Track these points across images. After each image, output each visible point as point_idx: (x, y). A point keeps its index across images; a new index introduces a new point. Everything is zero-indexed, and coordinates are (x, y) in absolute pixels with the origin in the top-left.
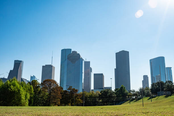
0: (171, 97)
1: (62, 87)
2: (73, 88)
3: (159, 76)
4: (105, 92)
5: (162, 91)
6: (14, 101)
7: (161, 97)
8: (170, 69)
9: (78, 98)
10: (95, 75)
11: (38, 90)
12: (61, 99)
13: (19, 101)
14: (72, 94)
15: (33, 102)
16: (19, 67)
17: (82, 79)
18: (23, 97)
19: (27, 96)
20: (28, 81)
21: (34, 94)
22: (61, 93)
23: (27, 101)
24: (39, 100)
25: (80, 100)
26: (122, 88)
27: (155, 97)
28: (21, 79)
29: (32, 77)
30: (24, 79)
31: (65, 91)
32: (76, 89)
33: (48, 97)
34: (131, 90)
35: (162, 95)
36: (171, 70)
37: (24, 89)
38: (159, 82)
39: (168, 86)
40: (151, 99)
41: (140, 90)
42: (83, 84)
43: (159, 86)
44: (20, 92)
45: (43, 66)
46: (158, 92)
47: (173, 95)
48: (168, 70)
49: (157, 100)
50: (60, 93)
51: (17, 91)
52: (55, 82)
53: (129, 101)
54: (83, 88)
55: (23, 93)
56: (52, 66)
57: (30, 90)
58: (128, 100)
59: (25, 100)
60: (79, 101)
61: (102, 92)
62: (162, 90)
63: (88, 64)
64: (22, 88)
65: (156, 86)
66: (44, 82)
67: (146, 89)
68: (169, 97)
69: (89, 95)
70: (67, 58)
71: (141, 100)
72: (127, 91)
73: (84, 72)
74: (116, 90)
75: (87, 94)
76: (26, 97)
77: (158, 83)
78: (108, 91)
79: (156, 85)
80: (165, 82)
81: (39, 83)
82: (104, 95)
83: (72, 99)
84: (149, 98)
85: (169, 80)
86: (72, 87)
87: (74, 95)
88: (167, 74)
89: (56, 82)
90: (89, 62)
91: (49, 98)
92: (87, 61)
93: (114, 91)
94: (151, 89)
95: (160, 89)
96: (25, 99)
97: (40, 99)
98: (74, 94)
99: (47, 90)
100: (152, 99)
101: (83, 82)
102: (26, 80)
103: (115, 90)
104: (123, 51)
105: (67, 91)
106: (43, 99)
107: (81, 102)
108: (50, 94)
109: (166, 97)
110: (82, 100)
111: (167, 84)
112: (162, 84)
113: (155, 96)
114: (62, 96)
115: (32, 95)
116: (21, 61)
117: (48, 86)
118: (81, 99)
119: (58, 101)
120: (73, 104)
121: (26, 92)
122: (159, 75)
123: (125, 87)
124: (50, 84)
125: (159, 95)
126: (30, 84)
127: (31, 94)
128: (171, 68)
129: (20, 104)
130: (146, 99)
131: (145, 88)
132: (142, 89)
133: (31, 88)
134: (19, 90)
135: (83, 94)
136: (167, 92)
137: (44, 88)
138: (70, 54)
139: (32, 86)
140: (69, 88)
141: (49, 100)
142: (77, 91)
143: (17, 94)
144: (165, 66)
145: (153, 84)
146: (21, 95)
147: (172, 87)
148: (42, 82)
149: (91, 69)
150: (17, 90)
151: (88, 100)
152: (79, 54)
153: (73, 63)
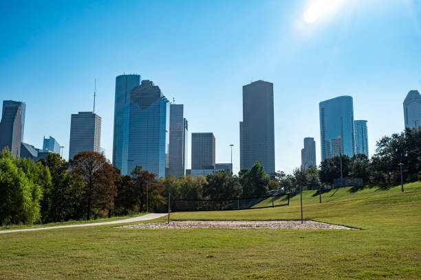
0: (362, 191)
1: (119, 168)
2: (143, 170)
3: (339, 139)
4: (216, 178)
5: (344, 177)
6: (5, 204)
7: (341, 191)
8: (362, 124)
9: (155, 194)
10: (194, 135)
11: (61, 177)
12: (116, 195)
13: (18, 206)
14: (142, 183)
15: (50, 205)
16: (15, 118)
17: (164, 145)
18: (27, 197)
19: (37, 193)
20: (38, 150)
21: (53, 188)
22: (116, 183)
23: (38, 205)
24: (64, 199)
25: (159, 197)
26: (255, 168)
27: (328, 191)
28: (20, 145)
29: (46, 141)
30: (28, 145)
31: (126, 177)
32: (150, 173)
33: (87, 191)
34: (276, 171)
35: (344, 186)
36: (366, 127)
37: (29, 177)
38: (339, 155)
39: (358, 166)
40: (319, 196)
41: (297, 173)
42: (168, 156)
43: (339, 166)
44: (19, 186)
45: (72, 115)
46: (334, 180)
47: (367, 186)
48: (360, 127)
49: (332, 198)
50: (113, 183)
51: (13, 183)
52: (101, 157)
53: (271, 198)
54: (168, 167)
55: (27, 186)
56: (95, 115)
57: (43, 177)
58: (268, 197)
59: (31, 203)
60: (158, 200)
61: (211, 180)
62: (345, 175)
63: (178, 110)
64: (24, 174)
65: (331, 165)
66: (76, 157)
67: (310, 172)
68: (359, 192)
69: (181, 185)
70: (129, 97)
71: (298, 196)
72: (266, 176)
73: (170, 129)
74: (242, 174)
75: (177, 182)
76: (34, 196)
77: (337, 158)
78: (224, 176)
79: (332, 163)
80: (351, 156)
81: (64, 160)
82: (216, 186)
83: (141, 195)
84: (315, 191)
85: (361, 152)
86: (141, 167)
87: (145, 187)
88: (357, 136)
89: (105, 159)
90: (182, 106)
91: (88, 194)
92: (176, 103)
93: (238, 175)
94: (321, 173)
95: (340, 172)
96: (33, 201)
97: (67, 197)
98: (146, 184)
99: (83, 177)
100: (322, 195)
101: (167, 151)
102: (33, 147)
103: (239, 173)
104: (260, 81)
105: (131, 176)
106: (75, 197)
107: (163, 202)
108: (90, 185)
109: (353, 191)
110: (164, 196)
111: (355, 161)
112: (345, 160)
113: (329, 187)
114: (118, 188)
115: (49, 190)
116: (19, 103)
117: (87, 167)
118: (161, 195)
119: (110, 201)
120: (144, 206)
121: (35, 182)
122: (340, 137)
123: (262, 168)
124: (91, 164)
125: (337, 187)
126: (44, 163)
127: (46, 187)
128: (365, 122)
129: (21, 211)
130: (308, 194)
131: (307, 168)
132: (301, 173)
133: (45, 173)
134: (17, 181)
135: (167, 183)
136: (355, 181)
137: (77, 171)
138: (136, 88)
139: (47, 168)
140: (136, 169)
141: (90, 199)
142: (152, 176)
143: (12, 189)
144: (352, 118)
145: (326, 161)
146: (21, 190)
147: (367, 169)
148: (72, 159)
149: (186, 122)
150: (11, 179)
151: (179, 195)
152: (157, 87)
153: (143, 108)
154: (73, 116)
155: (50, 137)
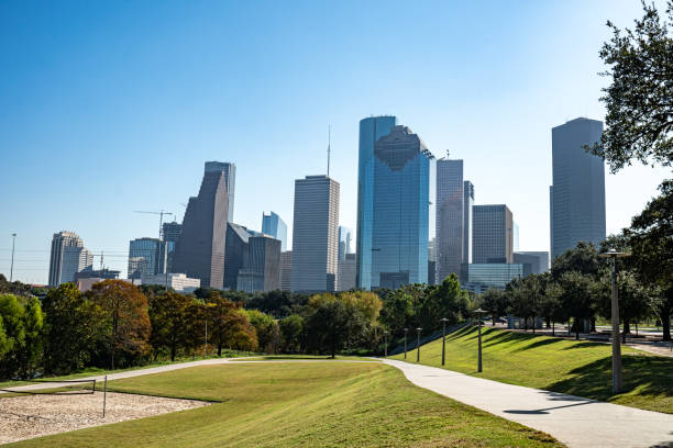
10: (476, 210)
16: (217, 188)
17: (428, 226)
20: (252, 233)
28: (226, 228)
29: (266, 218)
30: (238, 227)
45: (297, 181)
54: (432, 259)
56: (329, 179)
73: (438, 199)
90: (460, 162)
102: (245, 229)
116: (227, 166)
149: (470, 188)
152: (416, 135)
153: (393, 170)
154: (298, 183)
155: (272, 213)
